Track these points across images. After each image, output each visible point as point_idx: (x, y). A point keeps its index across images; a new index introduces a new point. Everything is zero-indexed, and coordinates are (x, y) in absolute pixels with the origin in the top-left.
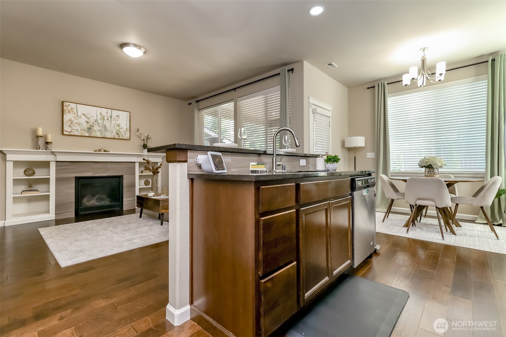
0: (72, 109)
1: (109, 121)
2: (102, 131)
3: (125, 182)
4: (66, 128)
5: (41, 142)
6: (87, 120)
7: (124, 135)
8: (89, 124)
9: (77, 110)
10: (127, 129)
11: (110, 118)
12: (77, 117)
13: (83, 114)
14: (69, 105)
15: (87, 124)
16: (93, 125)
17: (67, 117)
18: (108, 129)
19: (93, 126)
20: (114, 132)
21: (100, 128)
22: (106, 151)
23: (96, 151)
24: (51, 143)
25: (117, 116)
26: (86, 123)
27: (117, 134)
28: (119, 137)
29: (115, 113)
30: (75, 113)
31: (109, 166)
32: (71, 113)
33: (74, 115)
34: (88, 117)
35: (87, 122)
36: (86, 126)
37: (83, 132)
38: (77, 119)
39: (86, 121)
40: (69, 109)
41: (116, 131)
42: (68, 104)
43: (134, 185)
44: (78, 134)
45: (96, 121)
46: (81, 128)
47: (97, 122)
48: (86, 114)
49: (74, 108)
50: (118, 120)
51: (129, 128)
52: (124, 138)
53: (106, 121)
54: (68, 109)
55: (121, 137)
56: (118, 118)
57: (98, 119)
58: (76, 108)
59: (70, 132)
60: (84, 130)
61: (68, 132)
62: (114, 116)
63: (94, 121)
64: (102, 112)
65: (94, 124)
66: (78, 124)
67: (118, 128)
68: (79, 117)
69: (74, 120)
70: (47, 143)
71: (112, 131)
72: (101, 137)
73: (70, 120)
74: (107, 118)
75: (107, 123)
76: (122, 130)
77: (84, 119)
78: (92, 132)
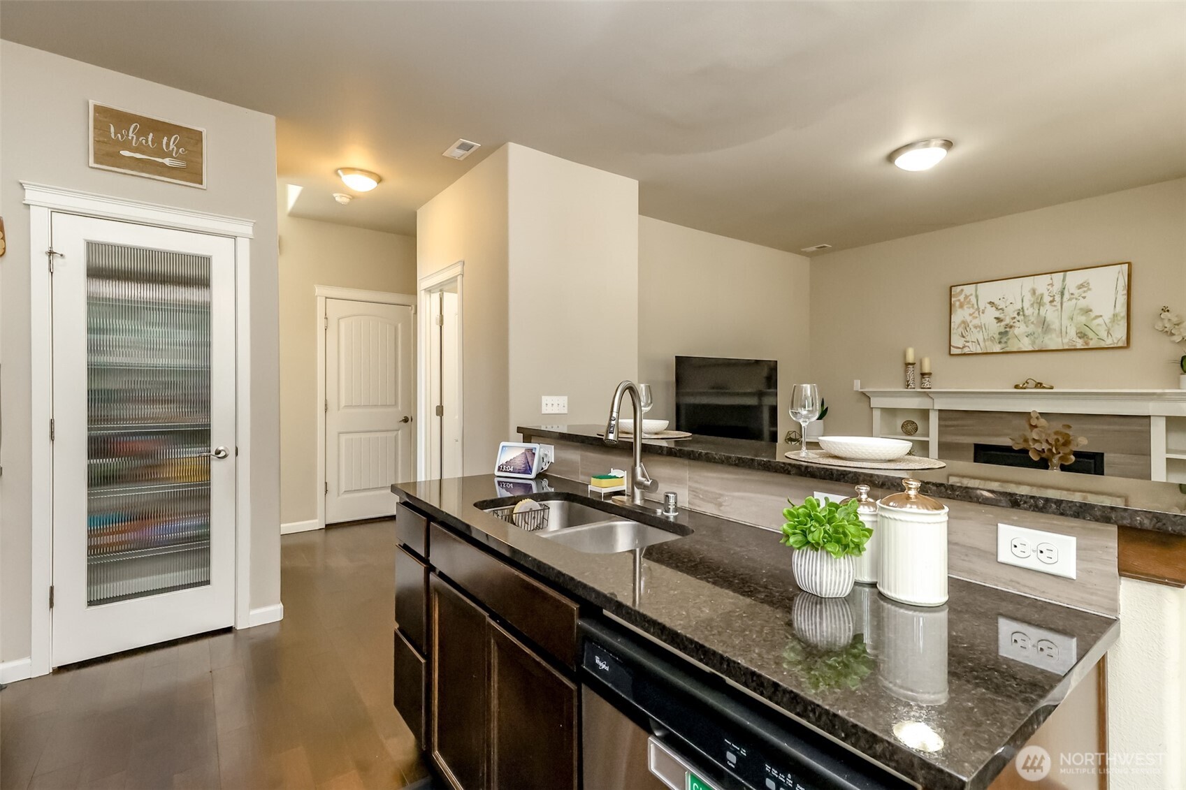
0: (966, 297)
1: (1055, 306)
2: (1036, 335)
4: (957, 341)
5: (913, 374)
6: (997, 314)
7: (1103, 334)
8: (1003, 323)
9: (977, 297)
10: (1115, 315)
11: (1058, 298)
12: (977, 312)
13: (991, 303)
14: (962, 290)
15: (999, 324)
16: (1012, 324)
17: (957, 318)
18: (1053, 327)
19: (1011, 327)
20: (1072, 332)
21: (1031, 328)
22: (1039, 385)
23: (1016, 387)
24: (930, 374)
25: (1080, 287)
26: (995, 321)
27: (1080, 338)
28: (1087, 344)
29: (1074, 279)
30: (973, 305)
32: (965, 307)
33: (972, 311)
34: (999, 308)
35: (999, 320)
36: (995, 328)
37: (989, 343)
38: (976, 317)
39: (995, 318)
40: (962, 300)
41: (1077, 328)
42: (959, 288)
44: (979, 351)
45: (1021, 313)
46: (985, 334)
47: (1024, 315)
48: (997, 302)
49: (971, 295)
50: (1084, 298)
51: (1124, 313)
52: (1103, 344)
53: (1048, 306)
54: (959, 300)
55: (1092, 344)
56: (1085, 292)
57: (1026, 305)
58: (974, 294)
59: (963, 347)
60: (992, 339)
61: (959, 348)
62: (1072, 288)
63: (1016, 313)
64: (1036, 287)
65: (1015, 320)
66: (979, 327)
67: (1083, 319)
68: (981, 311)
69: (971, 321)
70: (923, 375)
71: (1064, 330)
72: (1033, 349)
73: (964, 322)
74: (1051, 299)
75: (1050, 313)
76: (1099, 321)
77: (992, 313)
78: (1009, 343)
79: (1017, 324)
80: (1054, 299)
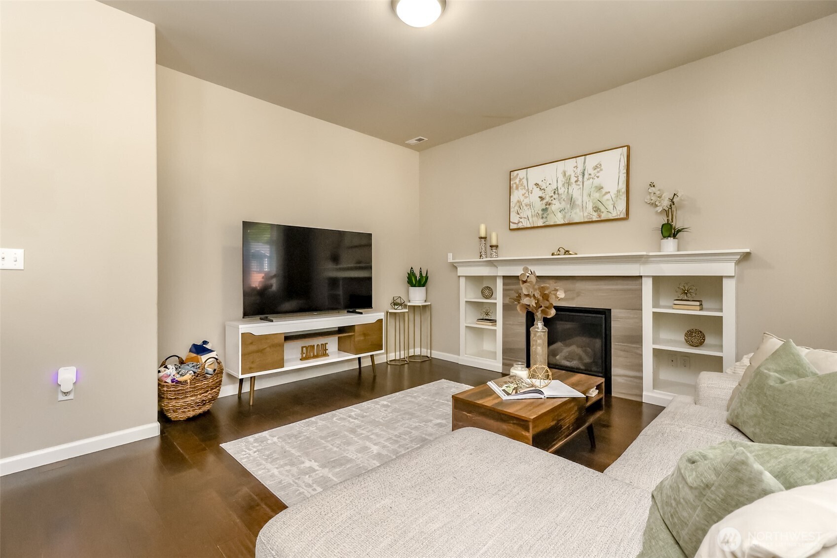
1: (579, 185)
2: (566, 211)
3: (617, 327)
4: (514, 218)
5: (485, 247)
6: (540, 194)
7: (611, 208)
8: (544, 201)
9: (527, 179)
10: (618, 191)
11: (580, 178)
12: (527, 193)
13: (537, 184)
14: (518, 174)
15: (542, 202)
16: (550, 201)
17: (514, 199)
18: (577, 203)
19: (549, 204)
20: (590, 207)
21: (563, 205)
24: (497, 246)
25: (595, 168)
26: (539, 200)
27: (595, 211)
28: (600, 216)
29: (592, 160)
30: (525, 186)
31: (579, 285)
32: (519, 189)
33: (524, 191)
34: (542, 188)
35: (542, 198)
36: (539, 205)
37: (535, 219)
38: (527, 197)
39: (539, 197)
40: (518, 183)
41: (593, 204)
42: (516, 173)
43: (637, 339)
44: (529, 226)
45: (556, 192)
46: (533, 211)
47: (558, 194)
48: (540, 183)
49: (524, 178)
50: (598, 177)
51: (624, 190)
52: (610, 217)
53: (574, 186)
54: (516, 183)
55: (604, 216)
56: (598, 172)
57: (560, 185)
58: (525, 178)
59: (518, 223)
60: (537, 215)
61: (515, 223)
62: (590, 169)
63: (553, 192)
64: (566, 169)
65: (552, 198)
66: (528, 205)
67: (597, 195)
68: (530, 192)
69: (523, 201)
70: (492, 247)
71: (584, 205)
72: (564, 222)
73: (518, 201)
74: (576, 179)
75: (575, 191)
76: (608, 197)
77: (537, 193)
78: (548, 218)
79: (554, 202)
80: (578, 179)
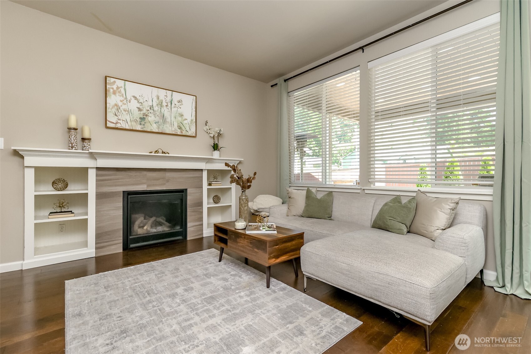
0: (118, 88)
1: (168, 109)
2: (160, 123)
3: (190, 199)
4: (111, 118)
5: (75, 138)
6: (138, 105)
7: (188, 129)
8: (142, 112)
9: (125, 89)
10: (192, 120)
12: (125, 100)
13: (134, 97)
14: (115, 82)
15: (139, 112)
16: (147, 114)
17: (112, 100)
18: (167, 120)
19: (147, 115)
20: (176, 125)
21: (157, 119)
22: (163, 152)
23: (151, 153)
24: (89, 139)
25: (179, 102)
26: (137, 110)
27: (179, 129)
28: (182, 133)
29: (177, 97)
30: (123, 94)
31: (168, 174)
32: (117, 94)
33: (122, 98)
34: (140, 101)
35: (140, 110)
36: (137, 115)
37: (134, 123)
38: (125, 104)
39: (137, 107)
40: (115, 89)
41: (178, 124)
42: (113, 80)
43: (200, 204)
44: (127, 127)
45: (152, 108)
46: (132, 117)
47: (153, 110)
48: (138, 97)
49: (121, 87)
50: (180, 108)
51: (194, 120)
52: (188, 134)
53: (165, 107)
54: (113, 88)
55: (184, 133)
56: (180, 105)
57: (155, 105)
58: (123, 87)
59: (116, 123)
60: (136, 121)
61: (113, 123)
62: (175, 101)
63: (149, 107)
64: (159, 95)
65: (149, 112)
66: (126, 110)
67: (180, 119)
68: (128, 101)
69: (121, 106)
70: (83, 139)
71: (172, 123)
72: (158, 131)
73: (116, 105)
74: (166, 104)
75: (166, 111)
76: (186, 122)
77: (135, 104)
78: (146, 125)
79: (150, 115)
80: (168, 104)
